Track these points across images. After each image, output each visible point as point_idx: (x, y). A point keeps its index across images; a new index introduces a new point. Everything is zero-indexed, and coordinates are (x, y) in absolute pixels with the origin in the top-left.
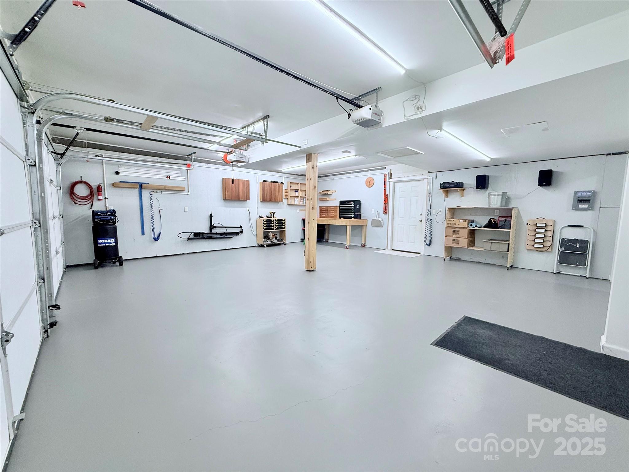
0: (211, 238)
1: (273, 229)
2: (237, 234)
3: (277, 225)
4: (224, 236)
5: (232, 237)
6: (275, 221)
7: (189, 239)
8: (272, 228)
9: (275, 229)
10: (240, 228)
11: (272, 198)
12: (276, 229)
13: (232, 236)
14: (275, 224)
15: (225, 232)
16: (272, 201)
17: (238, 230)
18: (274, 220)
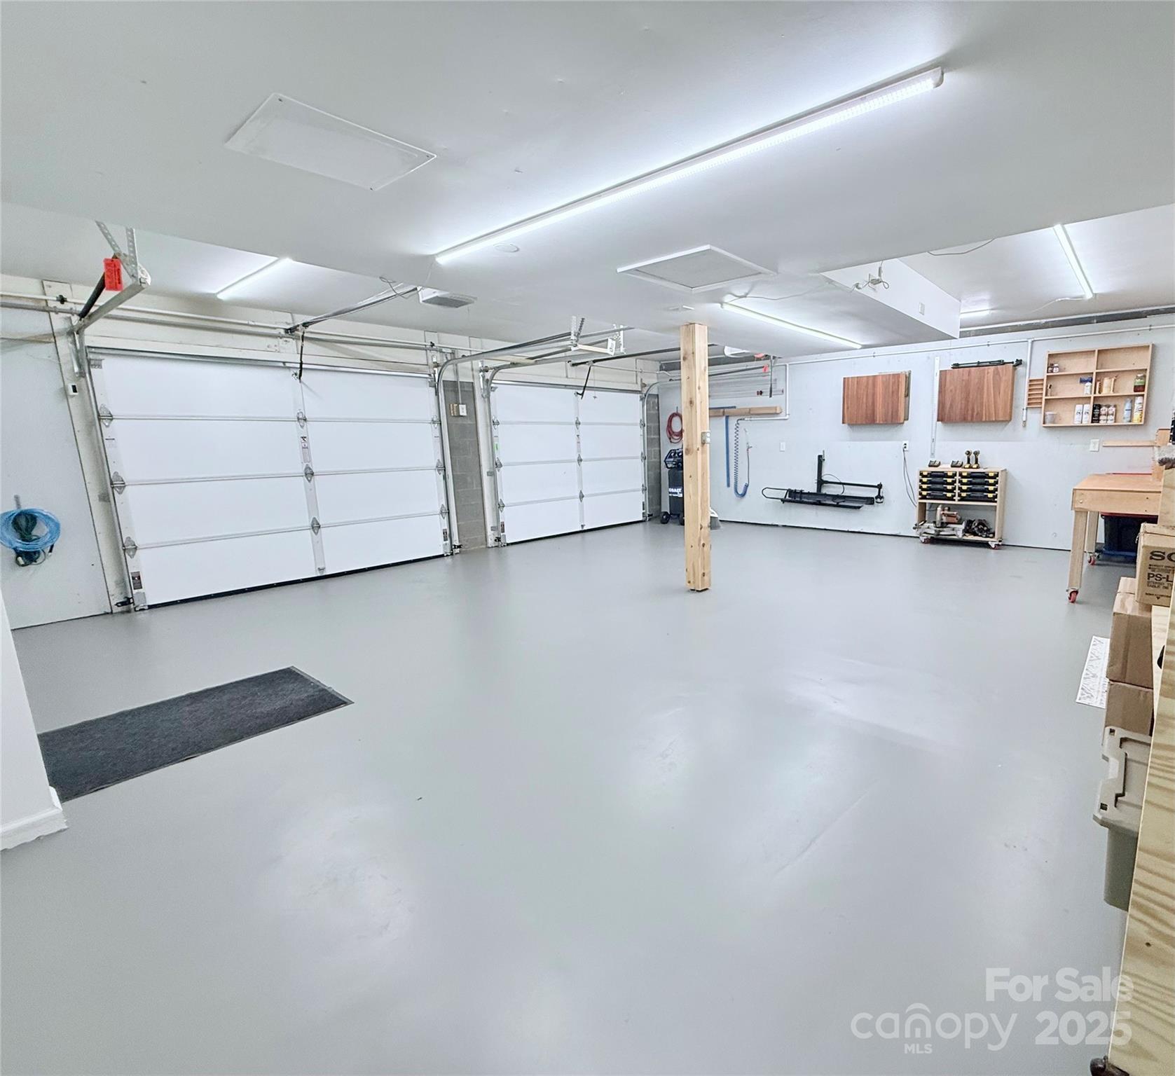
0: (819, 503)
1: (951, 499)
2: (870, 501)
3: (964, 487)
4: (840, 502)
5: (859, 507)
6: (958, 477)
7: (783, 501)
8: (949, 495)
9: (957, 498)
10: (877, 489)
11: (970, 412)
12: (962, 499)
13: (860, 505)
14: (957, 484)
15: (840, 494)
16: (969, 418)
17: (873, 493)
18: (955, 475)
